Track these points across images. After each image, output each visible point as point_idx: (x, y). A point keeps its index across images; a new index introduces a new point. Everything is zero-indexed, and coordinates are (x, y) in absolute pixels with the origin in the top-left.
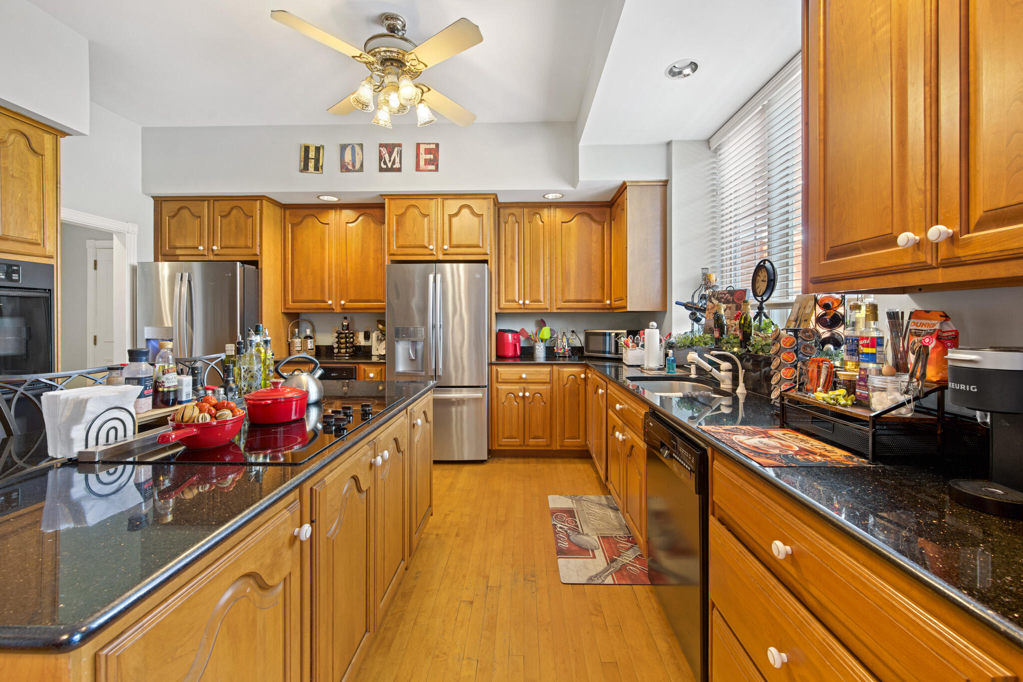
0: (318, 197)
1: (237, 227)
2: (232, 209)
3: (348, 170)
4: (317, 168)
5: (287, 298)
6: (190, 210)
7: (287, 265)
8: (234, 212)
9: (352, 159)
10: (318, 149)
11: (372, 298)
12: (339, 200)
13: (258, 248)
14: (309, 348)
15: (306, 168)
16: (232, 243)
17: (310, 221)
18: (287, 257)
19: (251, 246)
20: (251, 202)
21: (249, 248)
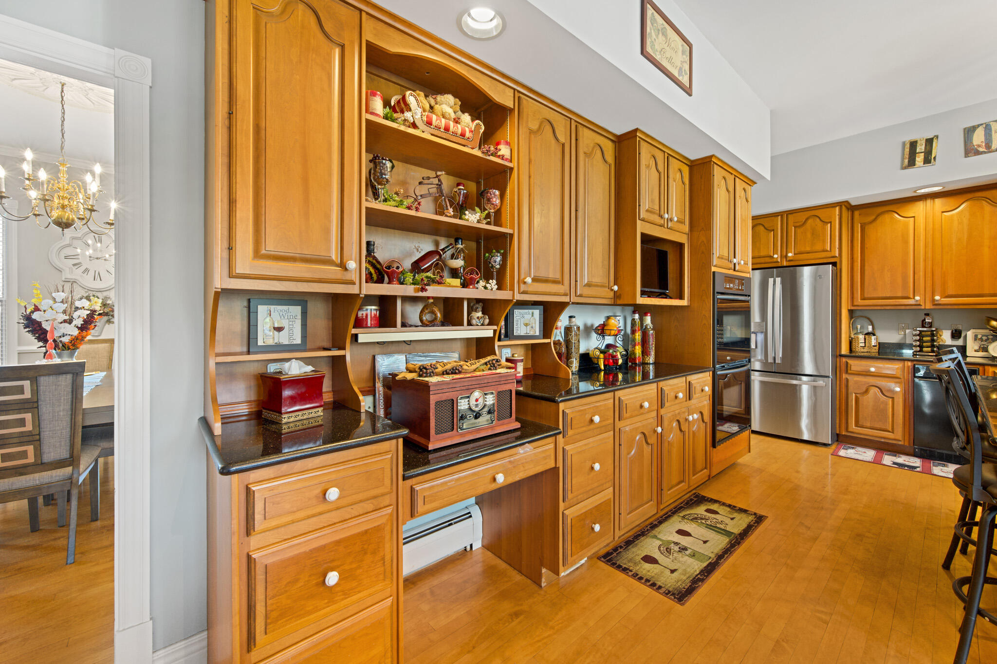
0: (915, 192)
1: (813, 234)
2: (807, 219)
3: (978, 153)
4: (927, 161)
5: (855, 295)
6: (763, 226)
7: (855, 264)
8: (810, 221)
9: (986, 139)
10: (929, 142)
11: (986, 292)
12: (944, 188)
13: (837, 250)
14: (873, 345)
15: (912, 163)
16: (808, 249)
17: (886, 218)
18: (855, 256)
19: (829, 249)
20: (831, 209)
21: (827, 251)
